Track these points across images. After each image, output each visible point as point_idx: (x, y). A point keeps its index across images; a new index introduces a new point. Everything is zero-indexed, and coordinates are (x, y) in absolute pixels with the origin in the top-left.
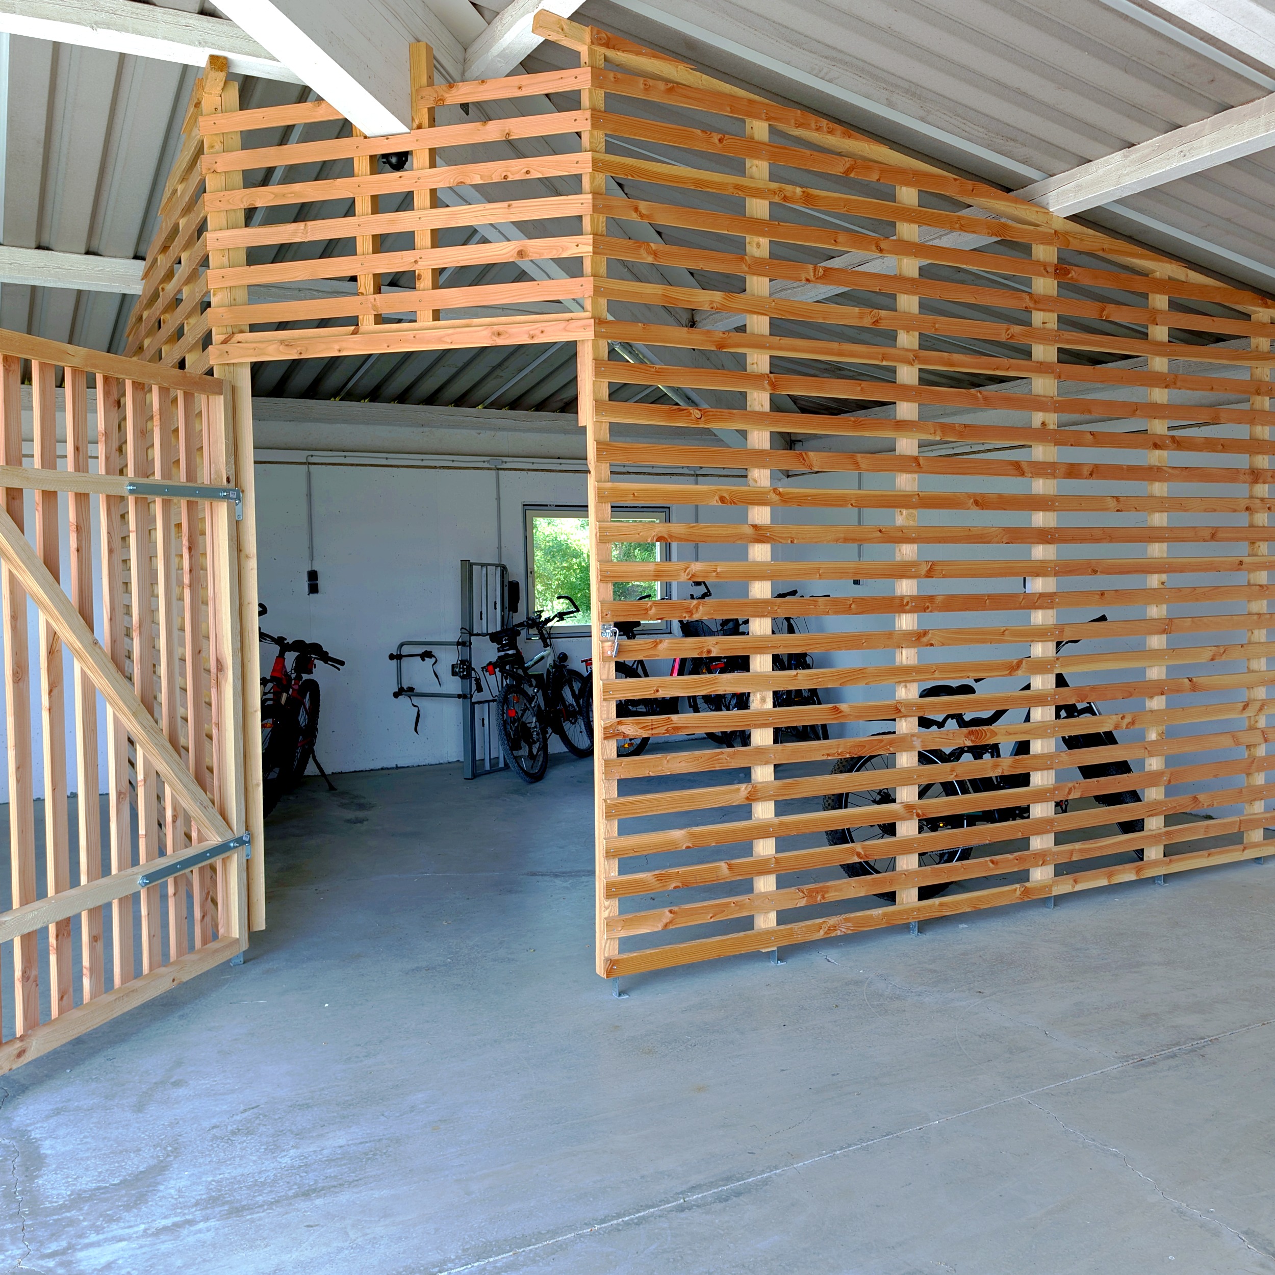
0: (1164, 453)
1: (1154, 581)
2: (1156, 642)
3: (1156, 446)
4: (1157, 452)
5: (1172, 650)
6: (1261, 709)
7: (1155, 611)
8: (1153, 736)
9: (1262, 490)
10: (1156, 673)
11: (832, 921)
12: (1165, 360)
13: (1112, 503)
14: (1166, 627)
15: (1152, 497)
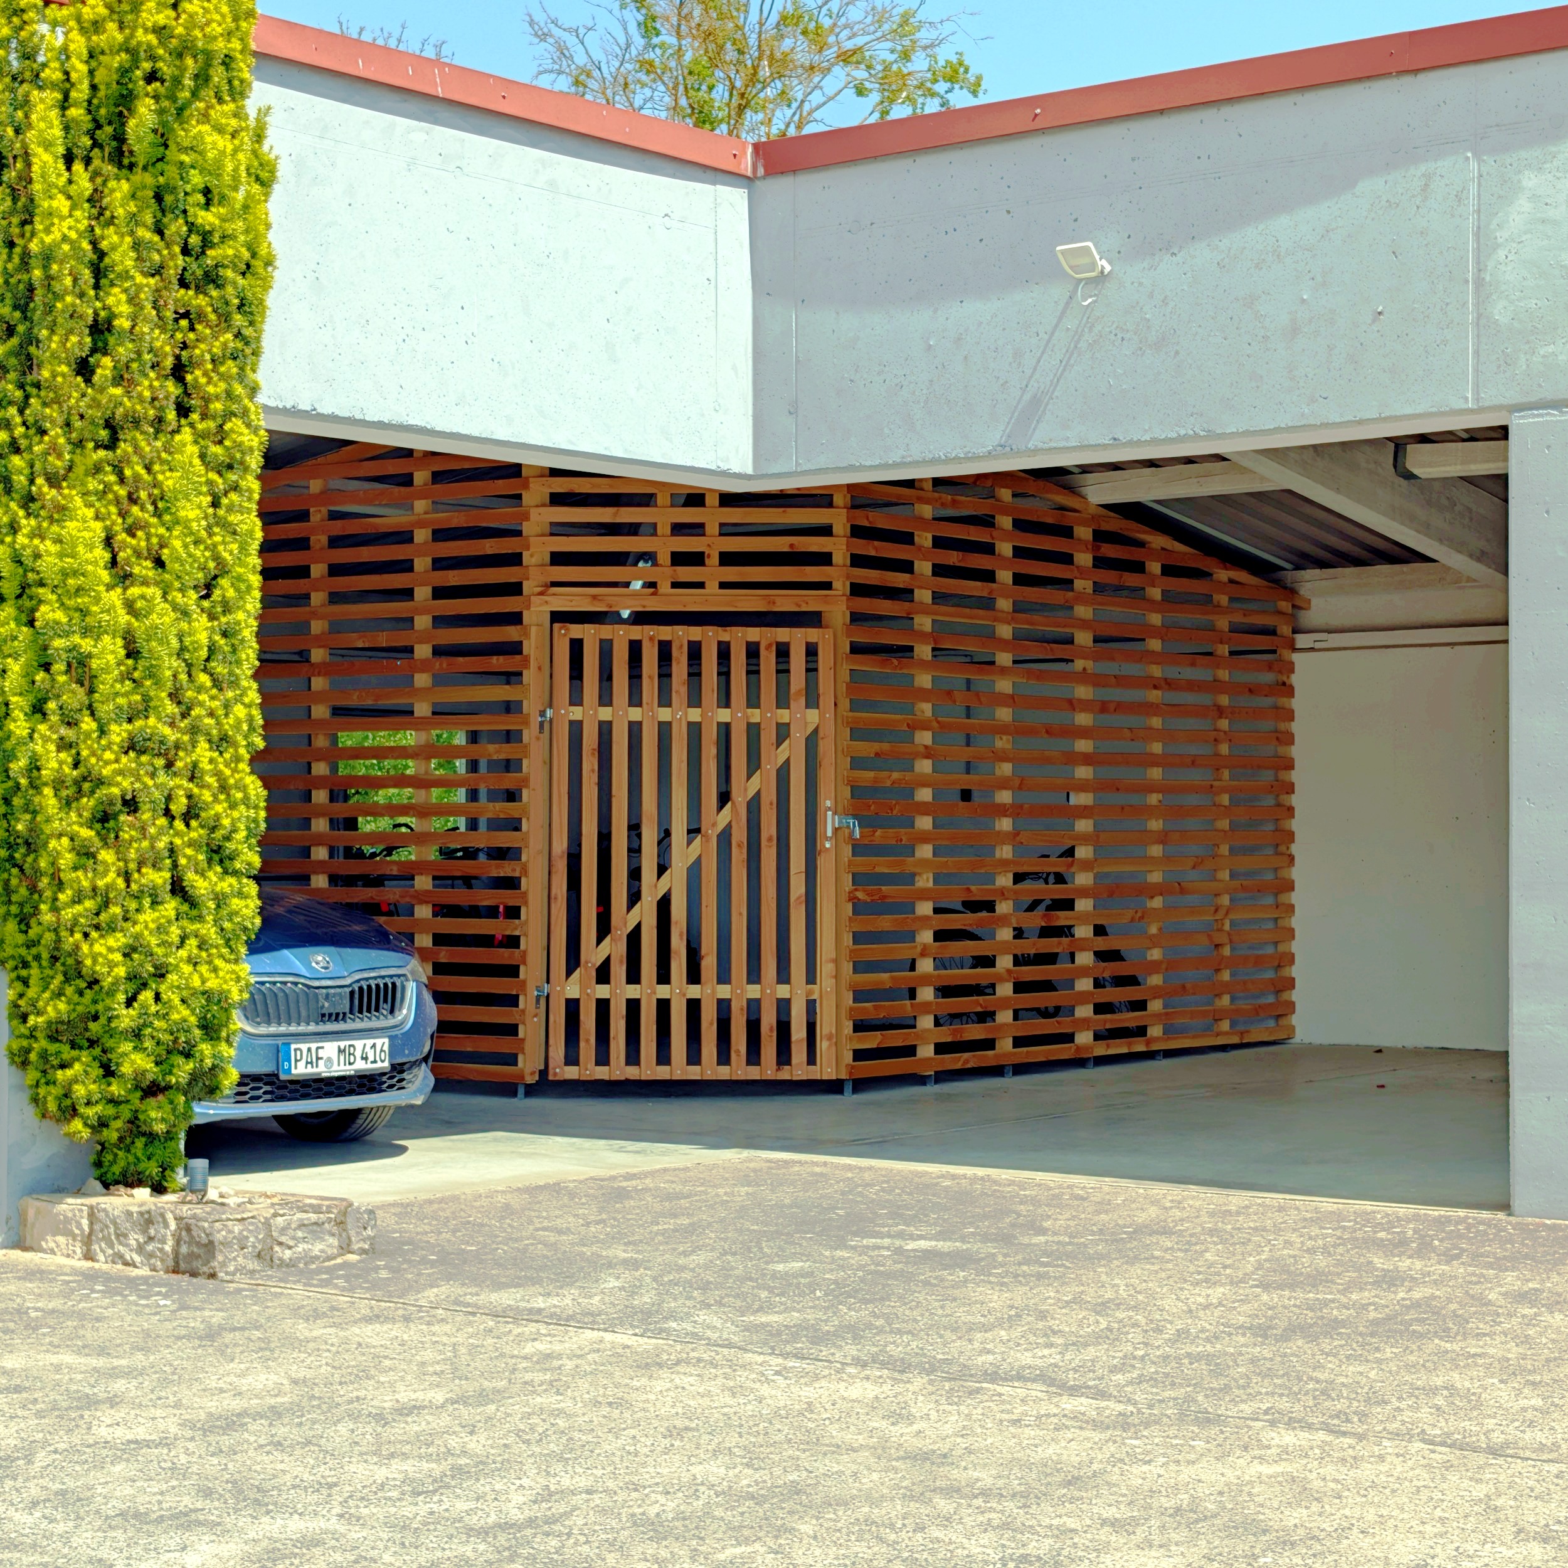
0: (1158, 693)
1: (1154, 799)
2: (1156, 850)
3: (1155, 687)
4: (1155, 692)
5: (1167, 858)
6: (1227, 913)
7: (1155, 825)
8: (1153, 930)
9: (1224, 724)
10: (1155, 877)
11: (966, 1055)
12: (1159, 616)
13: (1128, 734)
14: (1163, 838)
15: (1151, 728)
